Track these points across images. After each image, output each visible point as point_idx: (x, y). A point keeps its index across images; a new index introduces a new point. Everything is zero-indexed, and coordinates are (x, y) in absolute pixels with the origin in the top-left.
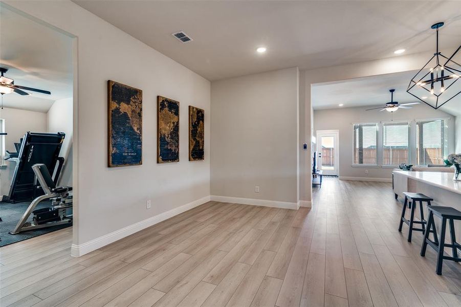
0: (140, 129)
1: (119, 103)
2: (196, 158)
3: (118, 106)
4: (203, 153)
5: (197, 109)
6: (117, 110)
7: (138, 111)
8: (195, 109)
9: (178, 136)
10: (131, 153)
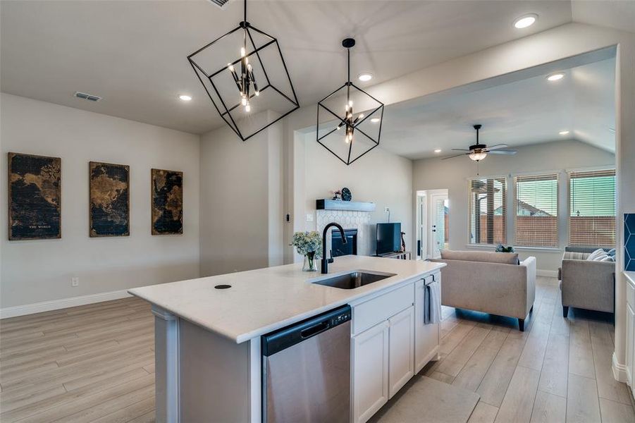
0: (58, 200)
1: (23, 174)
2: (165, 231)
3: (21, 178)
4: (181, 225)
5: (165, 171)
6: (20, 182)
7: (53, 180)
8: (162, 173)
9: (127, 206)
10: (42, 225)
